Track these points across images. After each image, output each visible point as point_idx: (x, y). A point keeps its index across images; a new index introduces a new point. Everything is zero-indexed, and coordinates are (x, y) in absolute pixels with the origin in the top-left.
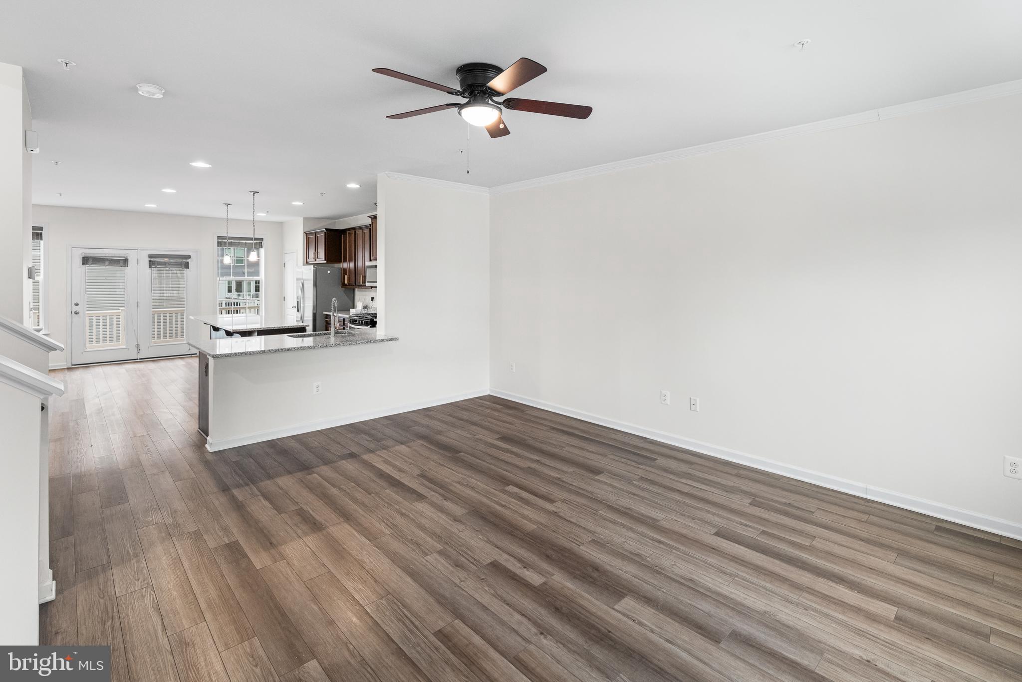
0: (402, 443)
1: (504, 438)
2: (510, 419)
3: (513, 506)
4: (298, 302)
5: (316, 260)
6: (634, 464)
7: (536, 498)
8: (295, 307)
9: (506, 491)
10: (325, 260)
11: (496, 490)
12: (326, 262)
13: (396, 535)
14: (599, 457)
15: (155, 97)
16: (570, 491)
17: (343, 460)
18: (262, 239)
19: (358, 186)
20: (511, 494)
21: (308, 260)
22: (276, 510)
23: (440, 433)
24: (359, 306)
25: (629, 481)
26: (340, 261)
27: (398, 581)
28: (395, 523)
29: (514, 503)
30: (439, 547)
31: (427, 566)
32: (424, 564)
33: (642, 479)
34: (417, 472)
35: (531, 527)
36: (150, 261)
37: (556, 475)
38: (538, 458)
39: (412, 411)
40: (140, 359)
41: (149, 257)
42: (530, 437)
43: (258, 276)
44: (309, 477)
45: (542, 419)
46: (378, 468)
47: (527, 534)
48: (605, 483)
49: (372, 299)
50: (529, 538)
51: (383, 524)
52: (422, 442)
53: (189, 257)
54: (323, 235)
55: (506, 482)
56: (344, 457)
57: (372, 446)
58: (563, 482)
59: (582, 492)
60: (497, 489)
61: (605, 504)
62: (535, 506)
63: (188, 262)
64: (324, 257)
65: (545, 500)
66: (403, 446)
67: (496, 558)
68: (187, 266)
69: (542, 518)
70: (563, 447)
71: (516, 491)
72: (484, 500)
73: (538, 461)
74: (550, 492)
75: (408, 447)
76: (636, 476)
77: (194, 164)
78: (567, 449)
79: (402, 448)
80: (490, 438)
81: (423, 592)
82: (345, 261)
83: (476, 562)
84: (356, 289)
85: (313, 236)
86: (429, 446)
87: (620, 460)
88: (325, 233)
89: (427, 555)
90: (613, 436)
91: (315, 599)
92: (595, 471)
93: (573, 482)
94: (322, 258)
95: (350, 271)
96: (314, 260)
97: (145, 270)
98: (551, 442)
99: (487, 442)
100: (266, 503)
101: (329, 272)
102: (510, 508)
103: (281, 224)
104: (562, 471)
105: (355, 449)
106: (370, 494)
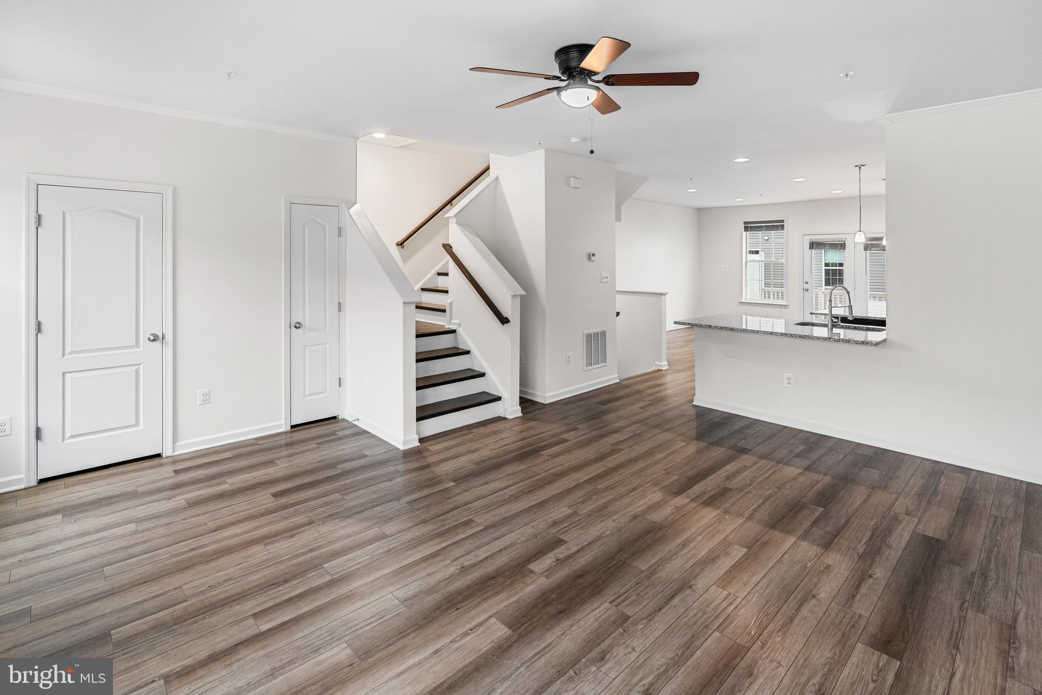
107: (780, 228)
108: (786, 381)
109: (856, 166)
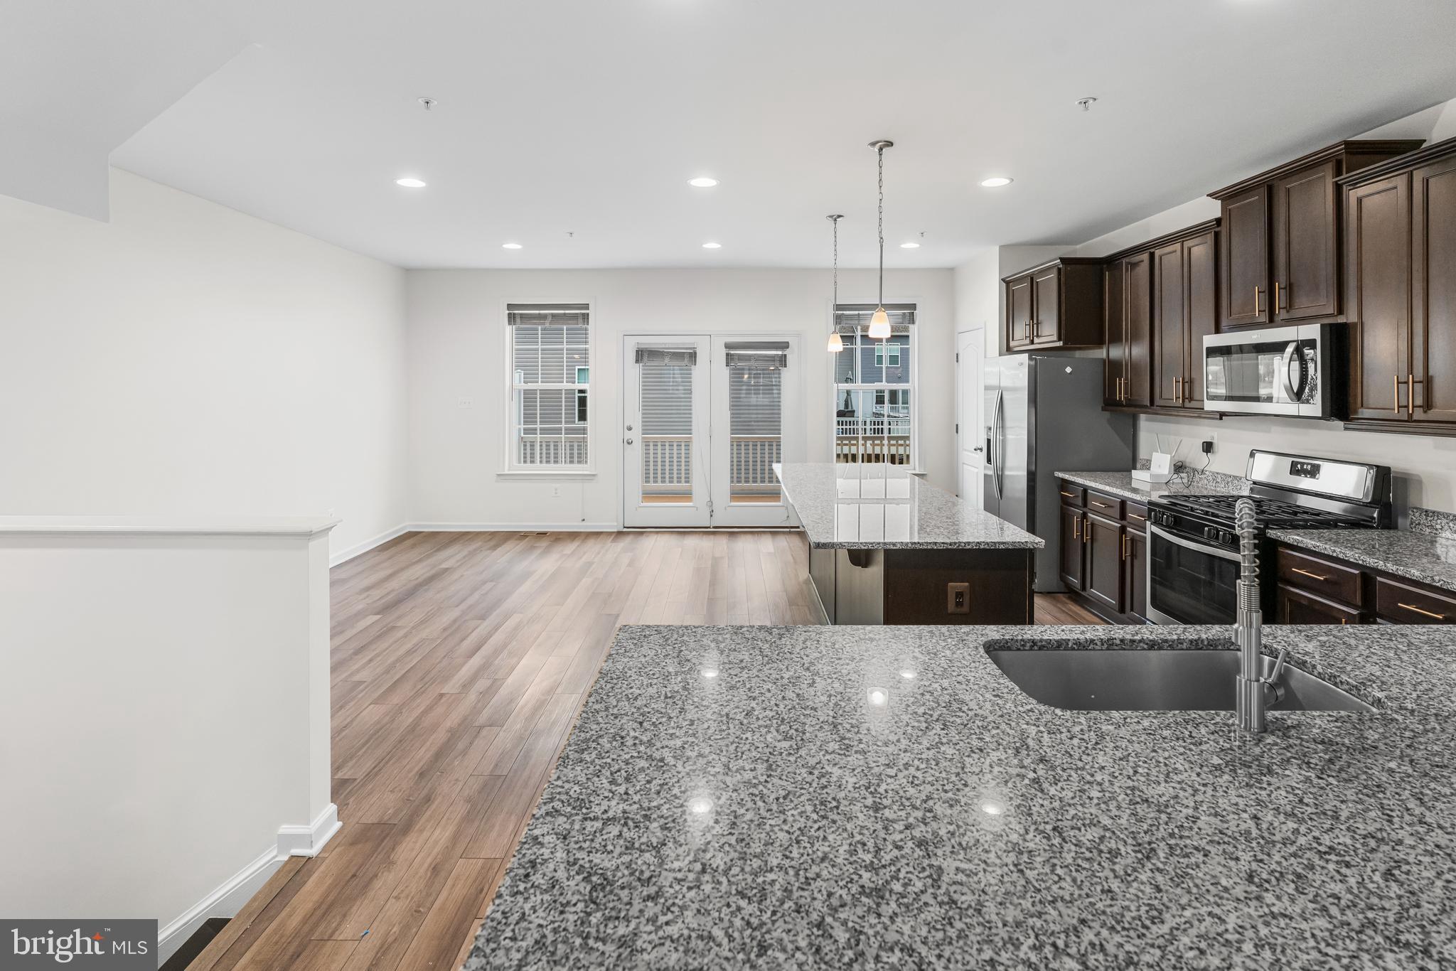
4: (989, 441)
5: (1032, 342)
8: (981, 450)
10: (1059, 339)
12: (1060, 344)
18: (913, 306)
21: (1012, 344)
24: (1161, 464)
26: (1099, 343)
36: (727, 355)
40: (715, 527)
41: (726, 347)
43: (907, 381)
49: (1208, 447)
53: (787, 345)
54: (1053, 275)
63: (785, 356)
64: (1056, 331)
68: (783, 362)
82: (1116, 339)
84: (1143, 416)
85: (1026, 285)
88: (1059, 270)
94: (1049, 334)
95: (1134, 367)
96: (1028, 341)
97: (722, 373)
101: (1068, 370)
103: (951, 271)
107: (580, 320)
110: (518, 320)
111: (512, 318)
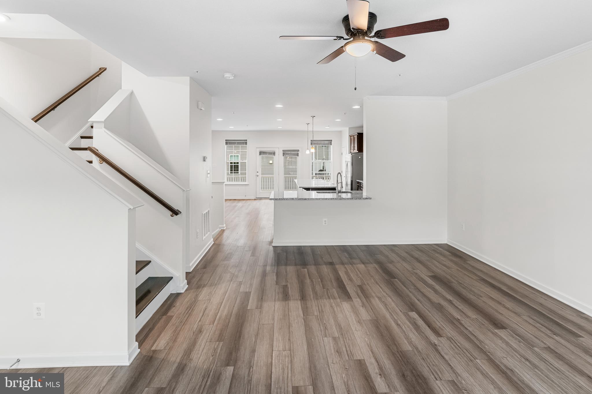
0: (363, 263)
1: (436, 278)
2: (450, 264)
3: (405, 327)
4: (346, 174)
6: (548, 332)
7: (427, 328)
9: (408, 315)
11: (401, 312)
12: (358, 152)
13: (319, 318)
14: (512, 315)
15: (231, 78)
16: (462, 333)
17: (325, 265)
19: (360, 107)
20: (410, 319)
21: (351, 151)
22: (276, 283)
23: (392, 262)
25: (530, 345)
27: (300, 345)
28: (324, 310)
29: (407, 326)
30: (336, 335)
31: (320, 344)
32: (320, 342)
33: (549, 349)
34: (359, 283)
35: (407, 347)
36: (283, 153)
37: (457, 315)
38: (451, 299)
39: (385, 245)
41: (283, 151)
42: (457, 281)
43: (330, 160)
44: (302, 270)
45: (478, 270)
46: (339, 274)
47: (400, 351)
48: (501, 338)
50: (400, 355)
51: (317, 308)
52: (376, 266)
53: (298, 151)
54: (356, 136)
55: (412, 307)
56: (327, 264)
57: (345, 260)
58: (461, 324)
59: (472, 338)
60: (402, 310)
61: (487, 355)
62: (422, 334)
63: (298, 153)
64: (357, 149)
65: (433, 332)
66: (363, 266)
67: (365, 358)
68: (298, 155)
69: (420, 344)
70: (481, 297)
71: (415, 317)
72: (388, 316)
73: (450, 302)
74: (442, 327)
75: (366, 267)
76: (542, 344)
77: (276, 106)
78: (485, 299)
79: (361, 267)
80: (424, 274)
81: (307, 358)
83: (350, 354)
85: (353, 137)
86: (378, 269)
87: (533, 324)
89: (326, 336)
90: (542, 301)
91: (257, 335)
92: (499, 325)
93: (469, 326)
96: (353, 151)
97: (282, 158)
98: (473, 289)
99: (419, 276)
100: (275, 277)
101: (360, 157)
102: (401, 328)
103: (341, 132)
104: (465, 315)
105: (335, 260)
106: (324, 288)
107: (245, 144)
108: (324, 222)
109: (312, 117)
110: (228, 144)
111: (226, 143)
